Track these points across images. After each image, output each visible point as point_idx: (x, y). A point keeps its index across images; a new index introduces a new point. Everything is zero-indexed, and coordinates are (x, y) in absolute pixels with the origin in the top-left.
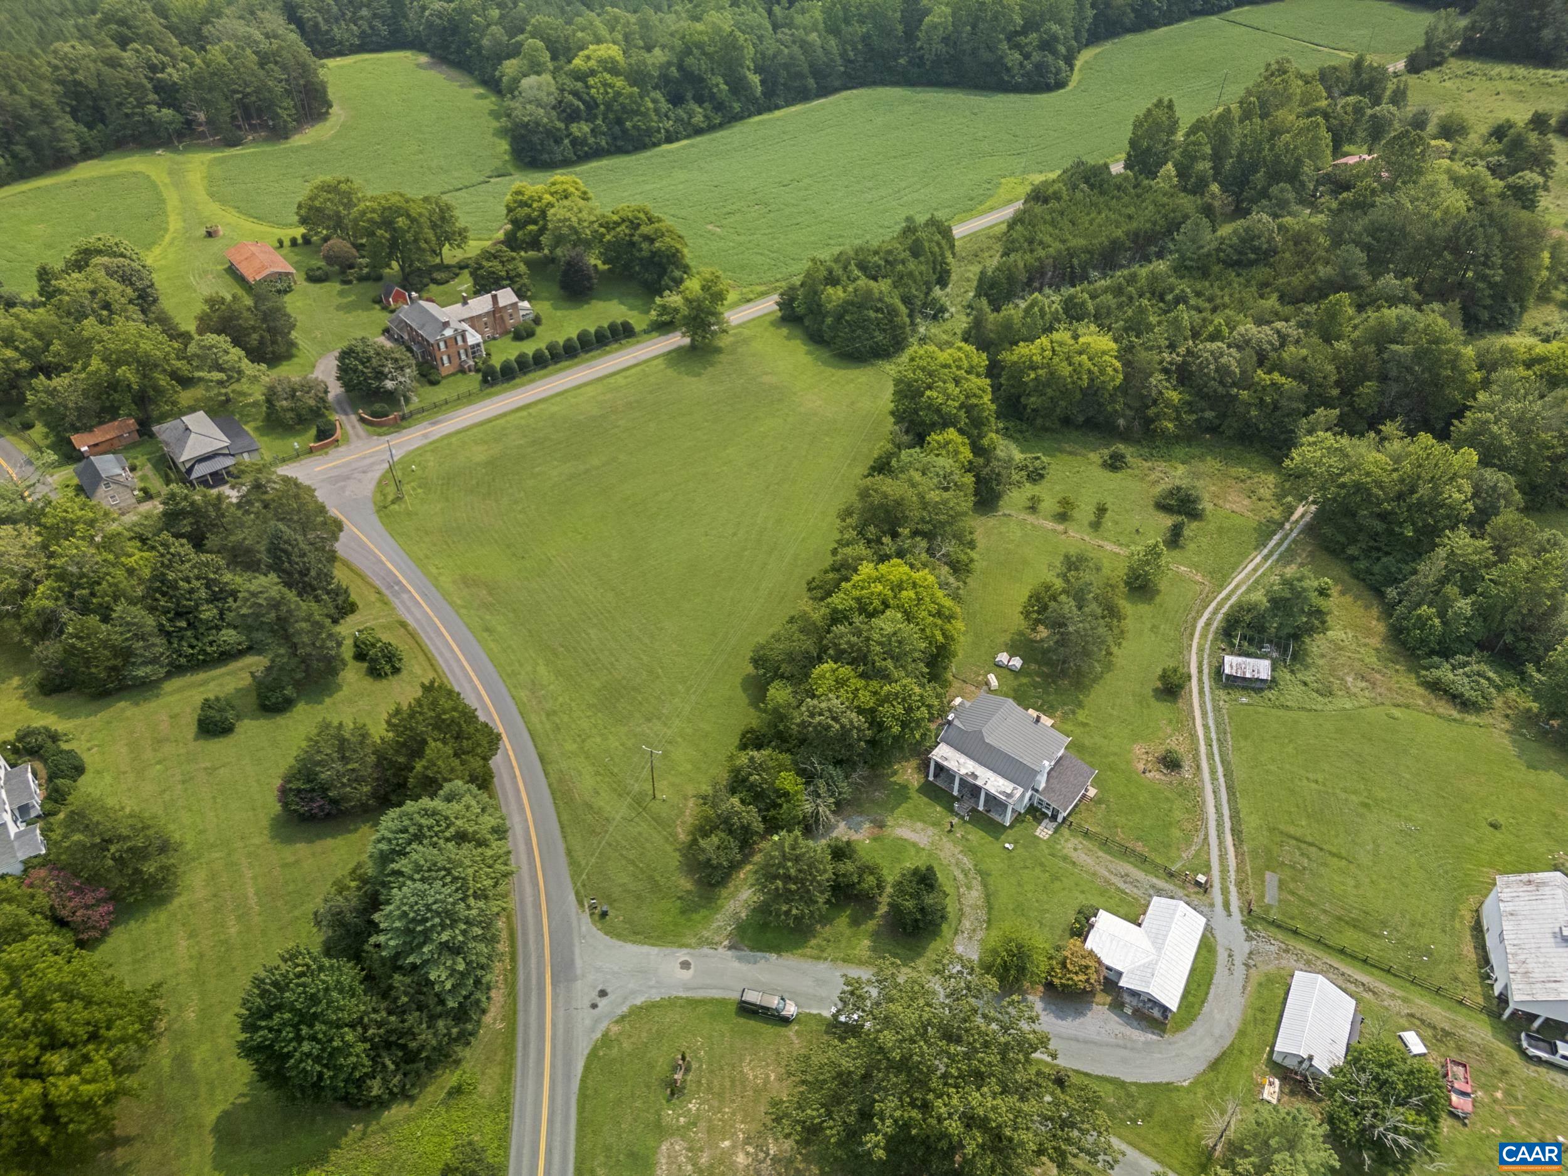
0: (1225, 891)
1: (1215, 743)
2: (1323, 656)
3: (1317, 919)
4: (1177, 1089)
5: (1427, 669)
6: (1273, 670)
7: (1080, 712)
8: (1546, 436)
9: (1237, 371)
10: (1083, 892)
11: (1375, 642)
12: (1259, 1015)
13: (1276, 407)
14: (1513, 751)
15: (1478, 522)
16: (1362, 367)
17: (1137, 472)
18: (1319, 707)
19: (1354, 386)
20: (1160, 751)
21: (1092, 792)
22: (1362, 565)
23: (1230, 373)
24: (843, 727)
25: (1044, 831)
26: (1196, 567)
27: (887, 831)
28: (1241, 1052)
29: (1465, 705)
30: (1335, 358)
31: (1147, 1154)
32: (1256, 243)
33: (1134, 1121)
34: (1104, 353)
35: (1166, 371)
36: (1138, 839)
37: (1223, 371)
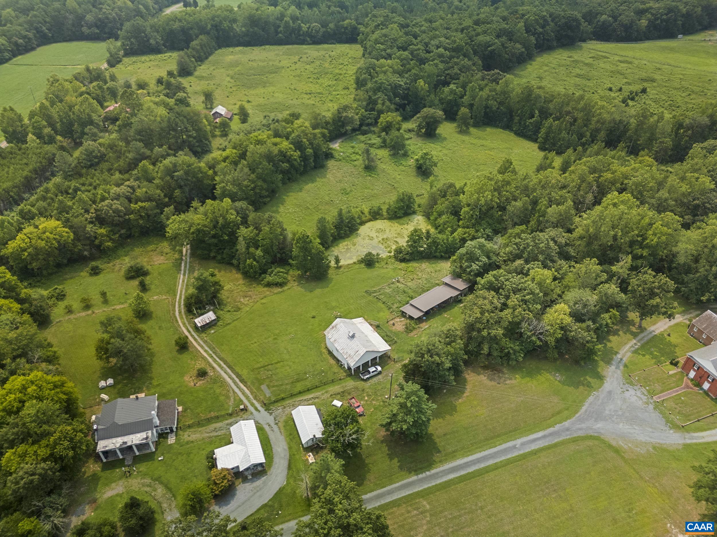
0: (252, 405)
1: (213, 355)
2: (228, 298)
3: (286, 389)
4: (284, 488)
5: (262, 281)
6: (215, 313)
7: (153, 381)
8: (245, 183)
9: (123, 208)
10: (203, 449)
11: (241, 282)
12: (291, 437)
13: (148, 216)
14: (303, 290)
15: (245, 222)
16: (170, 186)
17: (108, 270)
18: (239, 316)
19: (172, 195)
20: (195, 372)
21: (180, 409)
22: (219, 257)
23: (120, 211)
24: (40, 475)
25: (171, 440)
26: (160, 293)
27: (99, 501)
28: (294, 455)
29: (280, 285)
30: (158, 187)
31: (289, 520)
32: (94, 154)
33: (278, 514)
34: (55, 228)
35: (91, 222)
36: (210, 412)
37: (116, 211)
